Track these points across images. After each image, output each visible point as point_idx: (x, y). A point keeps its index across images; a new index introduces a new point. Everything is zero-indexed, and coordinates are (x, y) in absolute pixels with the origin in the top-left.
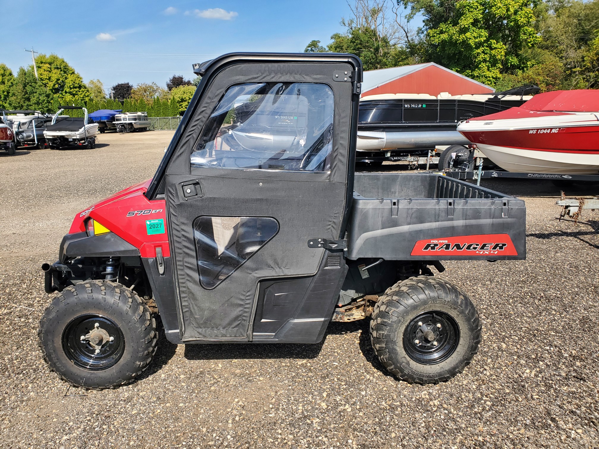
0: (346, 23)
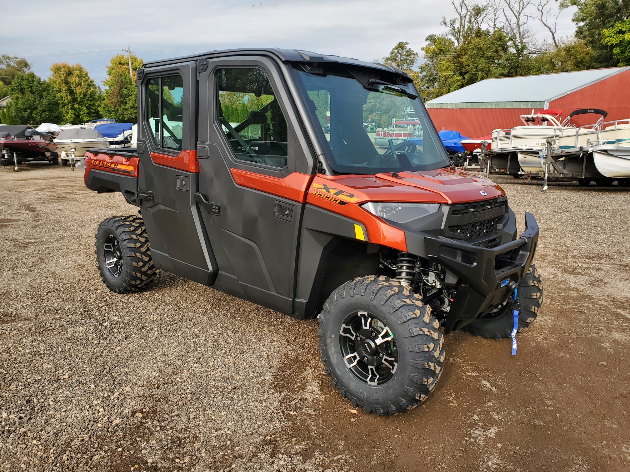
0: (448, 23)
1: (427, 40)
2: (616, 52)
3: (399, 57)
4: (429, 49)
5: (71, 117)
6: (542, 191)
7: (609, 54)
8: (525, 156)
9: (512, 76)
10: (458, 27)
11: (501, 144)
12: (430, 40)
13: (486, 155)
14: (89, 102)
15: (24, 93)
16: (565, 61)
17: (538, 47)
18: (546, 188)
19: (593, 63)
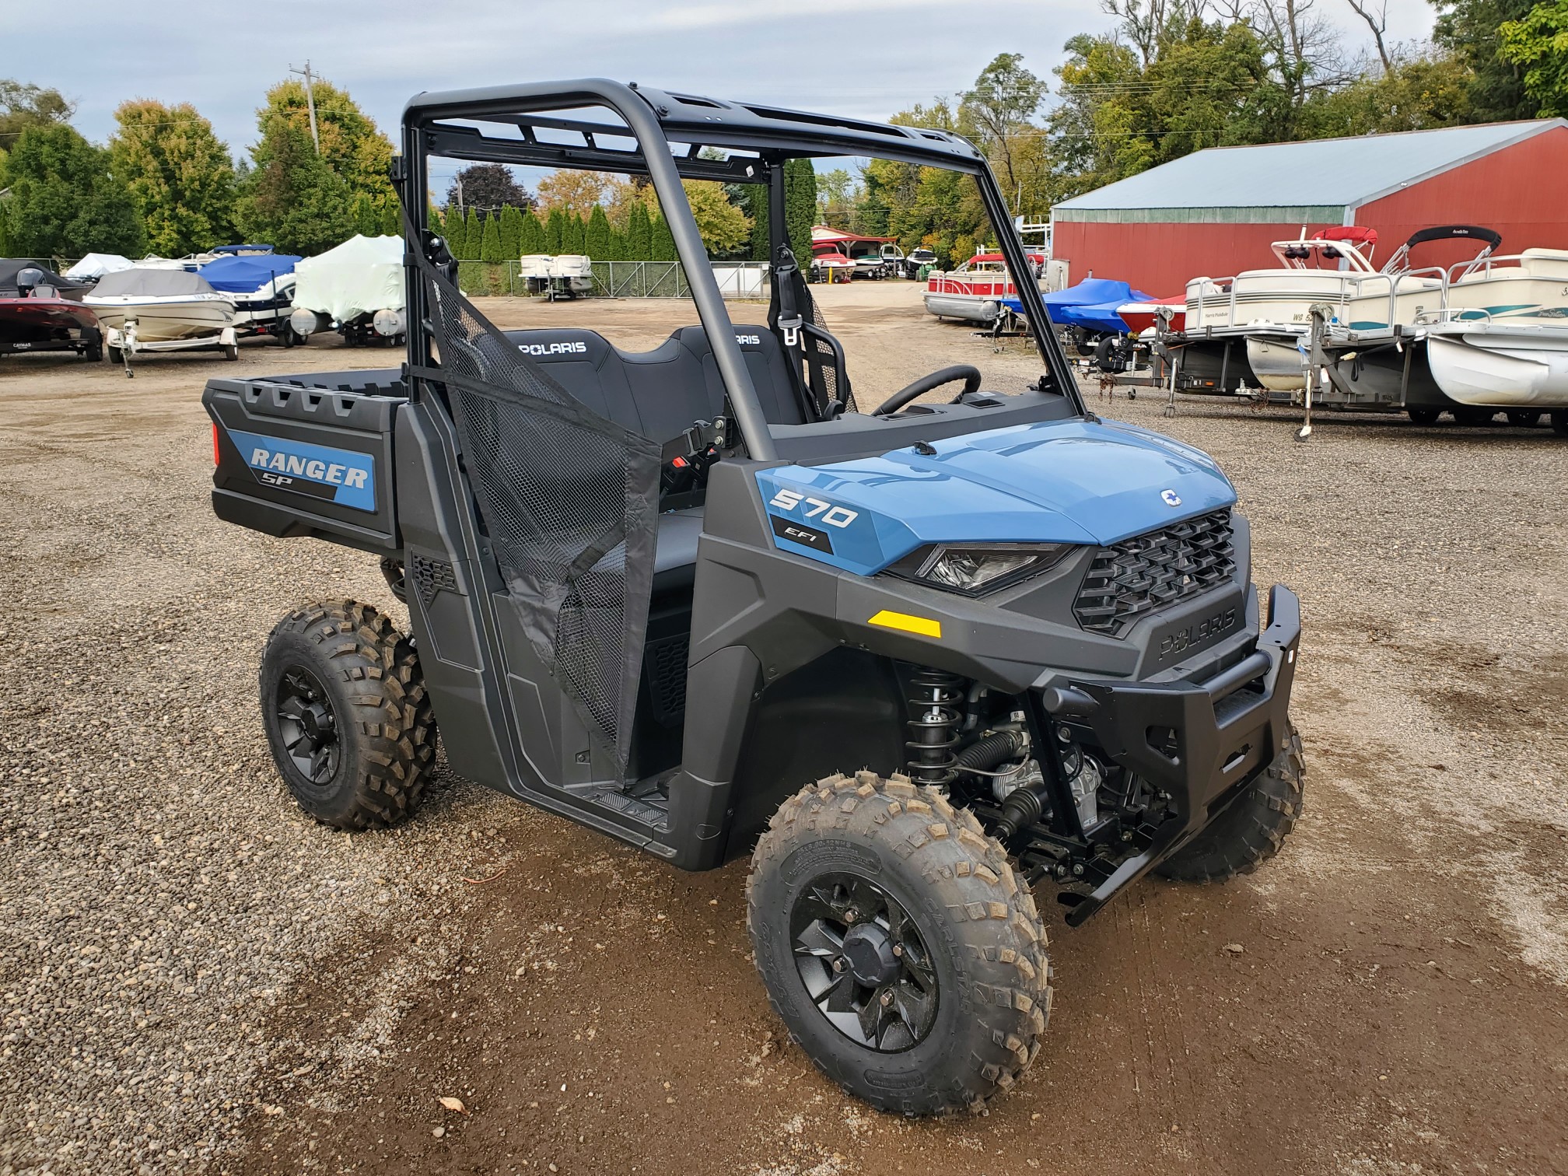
1: (1067, 48)
2: (1531, 82)
3: (999, 93)
4: (1072, 71)
5: (171, 240)
6: (1298, 438)
7: (1516, 86)
8: (1264, 347)
9: (1274, 141)
10: (1146, 17)
11: (1208, 316)
12: (1077, 49)
13: (1167, 344)
14: (214, 201)
15: (43, 178)
16: (1406, 104)
17: (1346, 69)
18: (1306, 430)
19: (1476, 110)
